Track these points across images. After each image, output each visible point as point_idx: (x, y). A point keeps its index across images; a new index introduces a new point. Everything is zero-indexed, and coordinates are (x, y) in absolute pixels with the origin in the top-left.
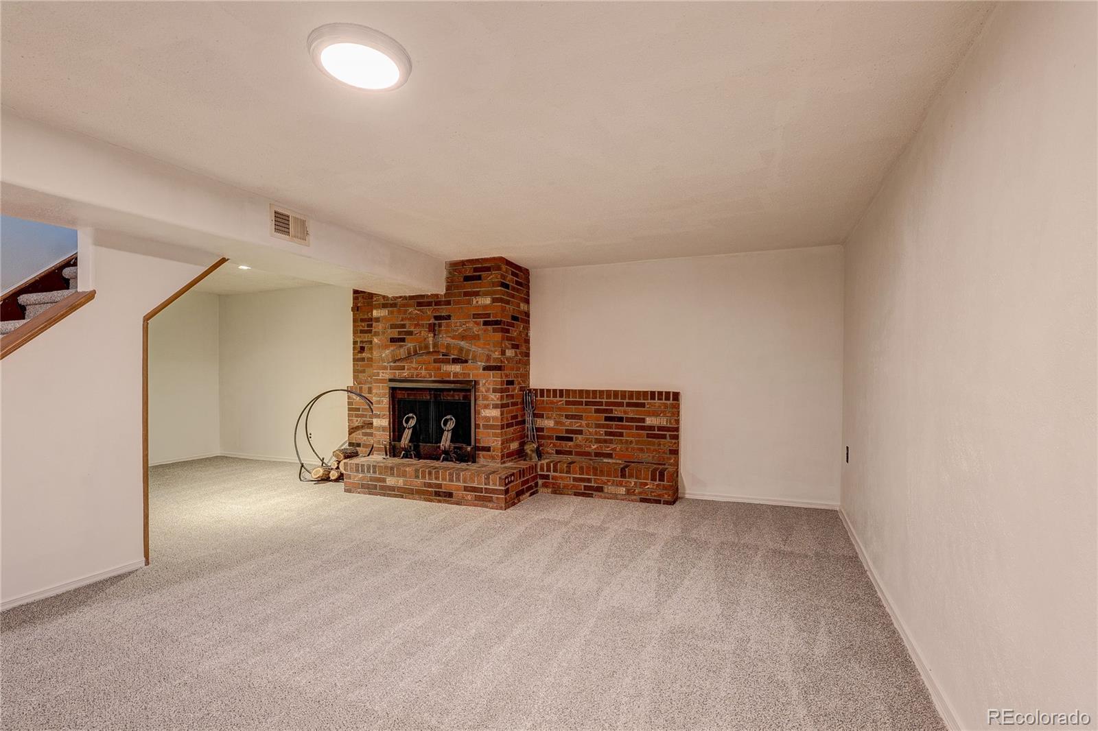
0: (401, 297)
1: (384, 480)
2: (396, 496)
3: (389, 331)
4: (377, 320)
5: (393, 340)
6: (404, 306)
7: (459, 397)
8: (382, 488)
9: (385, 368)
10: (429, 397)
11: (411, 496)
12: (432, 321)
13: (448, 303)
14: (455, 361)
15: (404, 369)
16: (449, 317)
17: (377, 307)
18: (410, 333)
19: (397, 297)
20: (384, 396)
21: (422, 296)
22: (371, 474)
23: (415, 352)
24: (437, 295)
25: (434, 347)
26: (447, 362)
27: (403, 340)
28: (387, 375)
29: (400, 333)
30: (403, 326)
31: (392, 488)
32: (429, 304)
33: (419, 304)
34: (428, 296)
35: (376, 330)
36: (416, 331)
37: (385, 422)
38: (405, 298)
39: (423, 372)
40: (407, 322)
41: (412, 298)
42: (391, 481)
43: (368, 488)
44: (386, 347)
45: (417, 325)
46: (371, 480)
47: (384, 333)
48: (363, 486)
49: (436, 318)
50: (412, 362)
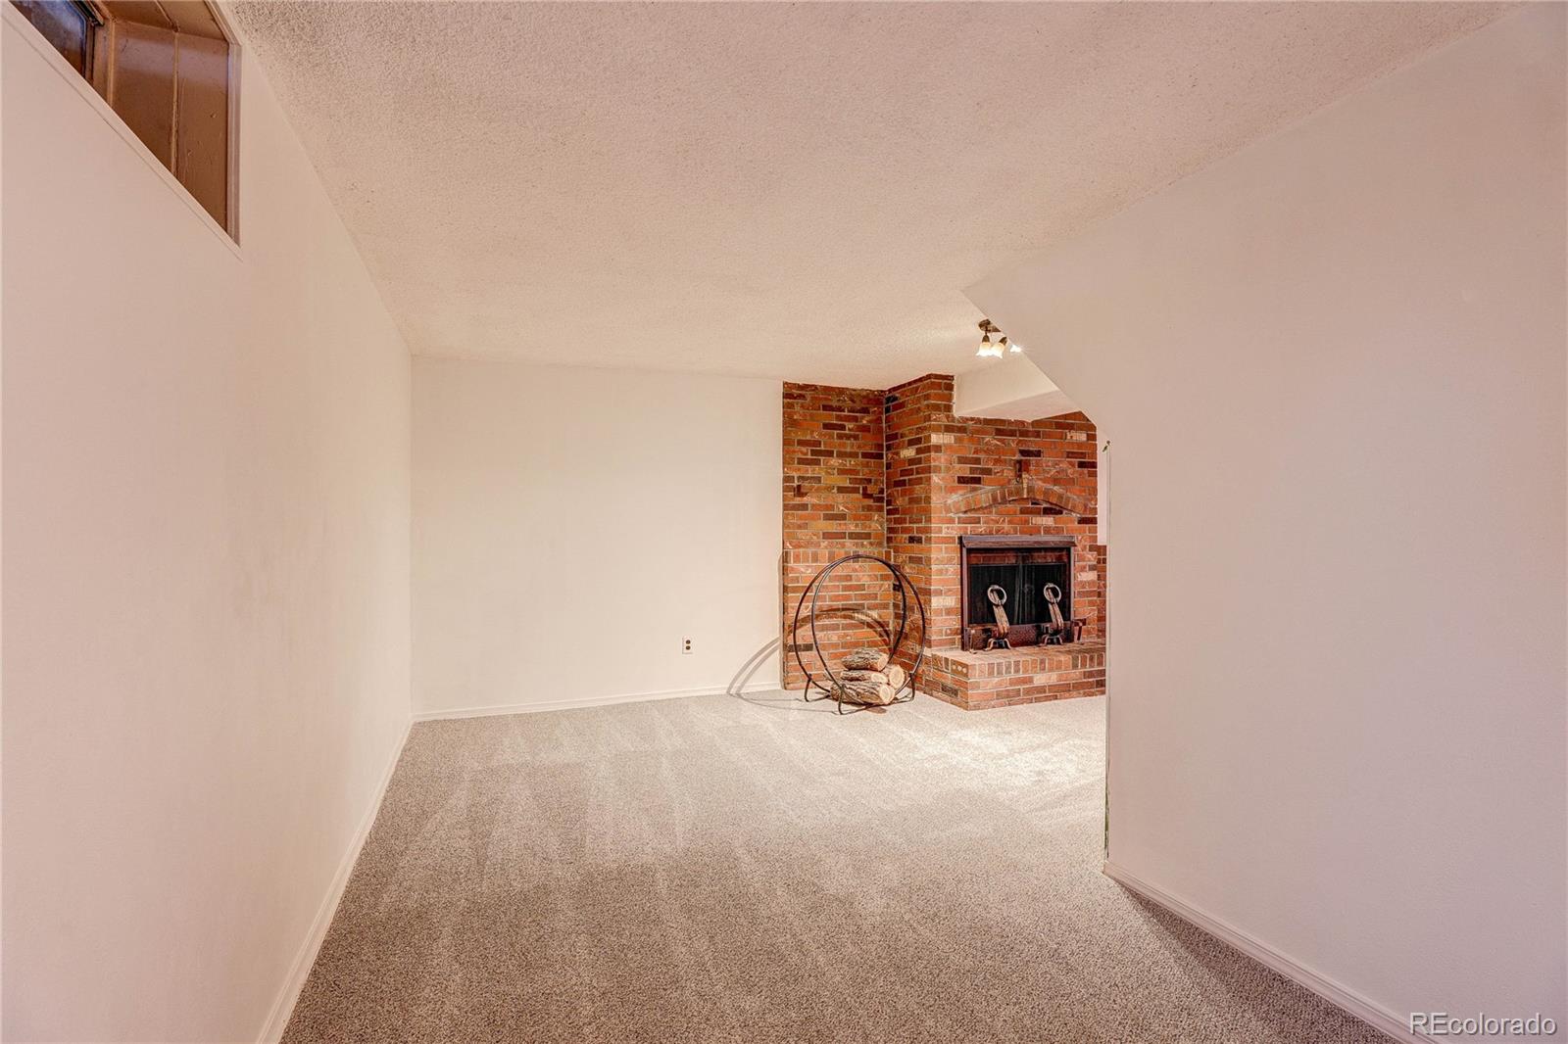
0: (972, 419)
1: (1030, 680)
2: (1047, 698)
3: (958, 466)
4: (938, 449)
5: (962, 480)
6: (978, 431)
7: (1050, 559)
8: (1028, 692)
9: (951, 521)
10: (1014, 561)
11: (1067, 695)
12: (1018, 457)
13: (1037, 434)
14: (1047, 512)
15: (979, 522)
16: (1038, 454)
17: (937, 430)
18: (988, 472)
19: (967, 419)
20: (950, 561)
21: (1002, 422)
22: (1013, 675)
23: (1003, 497)
24: (1023, 423)
25: (1028, 493)
26: (1037, 512)
27: (977, 481)
28: (953, 531)
29: (972, 470)
30: (977, 461)
31: (1041, 689)
32: (1012, 433)
33: (999, 432)
34: (1010, 422)
35: (937, 463)
36: (997, 468)
37: (951, 601)
38: (978, 421)
39: (1006, 526)
40: (982, 456)
41: (987, 422)
42: (1040, 679)
43: (1008, 696)
44: (952, 490)
45: (997, 461)
46: (1011, 685)
47: (948, 469)
48: (999, 695)
49: (1023, 453)
50: (991, 512)
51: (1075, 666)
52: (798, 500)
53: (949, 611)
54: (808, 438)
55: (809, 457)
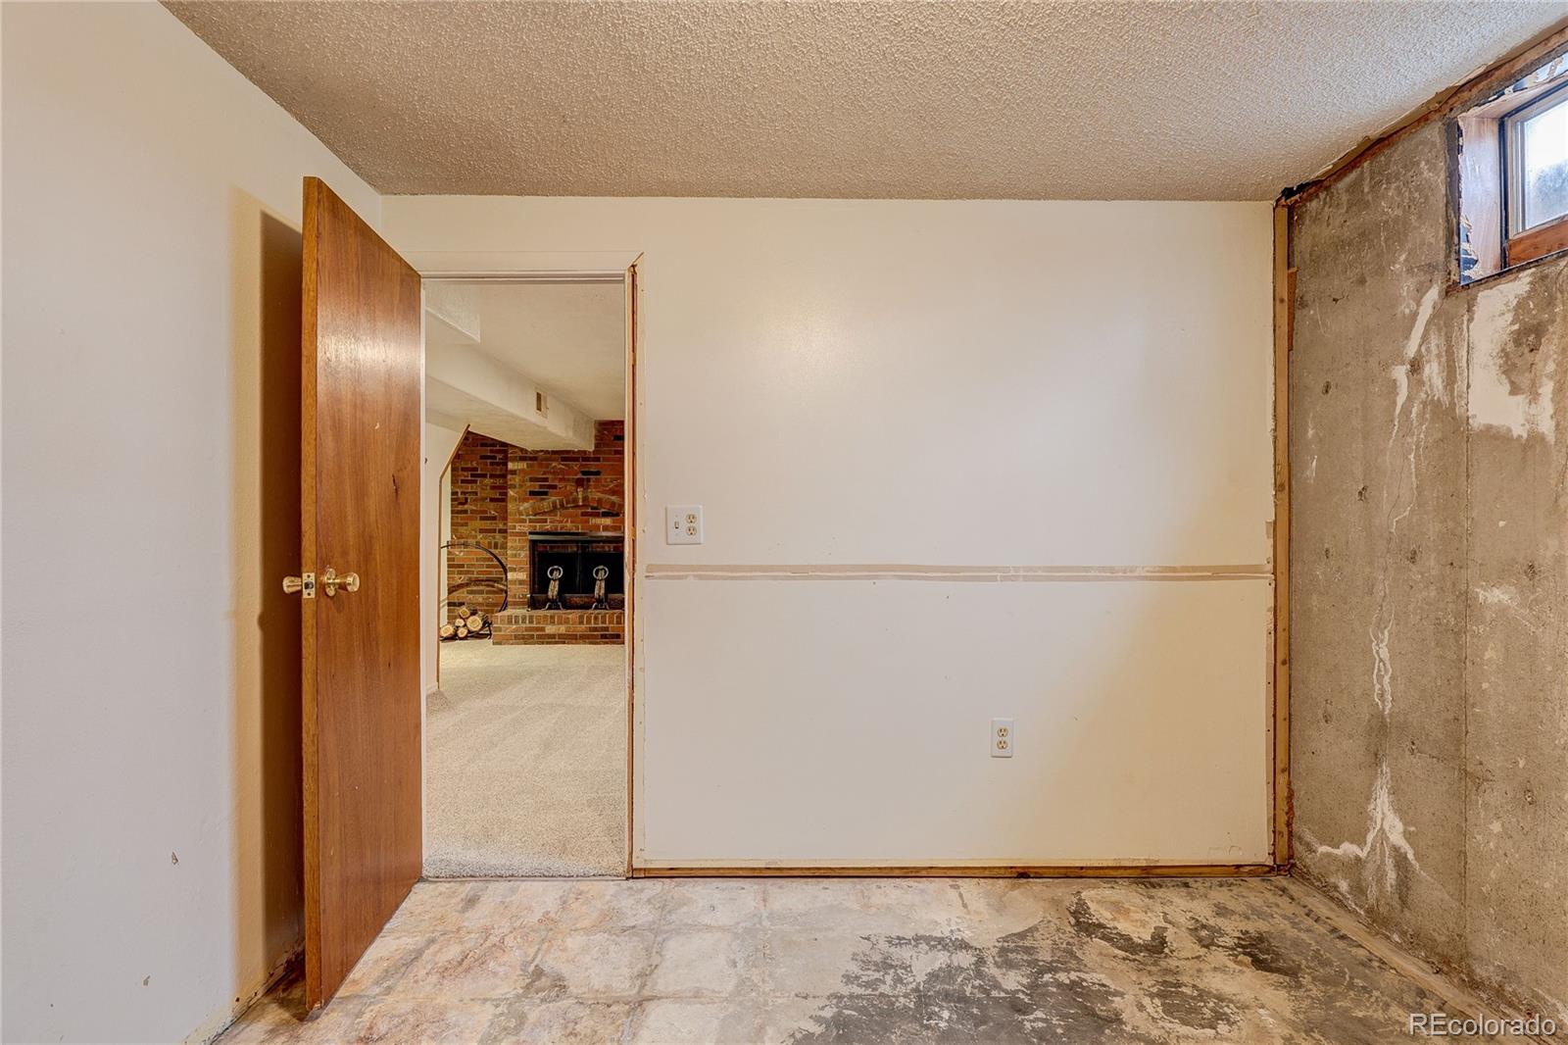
0: (542, 451)
1: (543, 629)
2: (556, 643)
3: (529, 484)
4: (513, 472)
5: (532, 493)
6: (546, 459)
7: (609, 548)
8: (539, 637)
9: (524, 521)
10: (575, 549)
11: (574, 641)
12: (579, 476)
13: (598, 459)
14: (605, 515)
15: (546, 522)
16: (598, 473)
17: (514, 460)
18: (554, 487)
19: (538, 452)
20: (522, 548)
21: (568, 452)
22: (528, 625)
23: (562, 506)
24: (585, 452)
25: (583, 501)
26: (597, 515)
27: (546, 493)
28: (526, 528)
29: (541, 487)
30: (546, 480)
31: (553, 636)
32: (576, 459)
33: (564, 459)
34: (573, 452)
35: (512, 482)
36: (560, 485)
37: (523, 576)
38: (547, 452)
39: (569, 524)
40: (550, 476)
41: (554, 452)
42: (550, 629)
43: (523, 638)
44: (525, 500)
45: (561, 480)
46: (526, 630)
47: (521, 486)
48: (516, 637)
49: (584, 473)
50: (556, 515)
51: (581, 623)
52: (460, 508)
53: (521, 582)
54: (469, 466)
55: (470, 478)
